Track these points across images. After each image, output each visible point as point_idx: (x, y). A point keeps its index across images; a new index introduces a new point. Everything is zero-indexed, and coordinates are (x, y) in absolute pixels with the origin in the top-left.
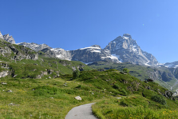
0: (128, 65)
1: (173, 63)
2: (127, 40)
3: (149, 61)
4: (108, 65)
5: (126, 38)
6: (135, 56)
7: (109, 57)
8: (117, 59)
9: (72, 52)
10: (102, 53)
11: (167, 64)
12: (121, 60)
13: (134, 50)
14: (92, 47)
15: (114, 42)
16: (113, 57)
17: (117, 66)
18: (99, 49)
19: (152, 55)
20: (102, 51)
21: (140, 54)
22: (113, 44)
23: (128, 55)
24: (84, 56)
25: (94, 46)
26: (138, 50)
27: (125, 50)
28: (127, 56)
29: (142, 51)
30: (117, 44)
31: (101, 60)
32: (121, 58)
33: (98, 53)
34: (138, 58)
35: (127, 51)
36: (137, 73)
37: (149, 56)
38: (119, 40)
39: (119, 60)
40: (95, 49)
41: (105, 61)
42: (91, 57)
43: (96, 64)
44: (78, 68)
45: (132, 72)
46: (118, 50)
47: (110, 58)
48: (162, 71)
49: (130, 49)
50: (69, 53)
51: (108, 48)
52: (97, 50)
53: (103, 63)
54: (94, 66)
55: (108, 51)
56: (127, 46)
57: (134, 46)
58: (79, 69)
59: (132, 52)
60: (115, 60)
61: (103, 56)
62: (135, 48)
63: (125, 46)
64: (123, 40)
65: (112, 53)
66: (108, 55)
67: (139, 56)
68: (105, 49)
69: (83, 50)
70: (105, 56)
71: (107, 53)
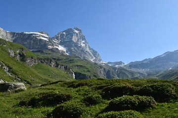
0: (76, 59)
1: (114, 63)
2: (77, 34)
3: (94, 58)
4: (55, 55)
5: (77, 32)
6: (82, 51)
7: (57, 47)
8: (65, 51)
9: (13, 34)
10: (50, 41)
11: (109, 63)
12: (69, 52)
13: (83, 45)
14: (39, 33)
15: (64, 33)
16: (61, 48)
17: (65, 58)
18: (47, 37)
19: (98, 53)
20: (50, 39)
21: (88, 49)
22: (63, 35)
23: (76, 48)
24: (28, 41)
25: (42, 33)
26: (86, 45)
27: (74, 43)
28: (75, 50)
29: (89, 47)
30: (67, 35)
31: (47, 49)
32: (69, 50)
33: (45, 41)
34: (85, 53)
35: (76, 45)
36: (86, 69)
37: (95, 53)
38: (70, 32)
39: (67, 52)
40: (42, 36)
41: (52, 50)
42: (37, 44)
43: (42, 52)
44: (18, 52)
45: (81, 66)
46: (67, 42)
47: (57, 49)
48: (107, 69)
49: (79, 43)
50: (8, 35)
51: (57, 38)
52: (44, 37)
53: (50, 52)
54: (39, 53)
55: (56, 41)
56: (76, 40)
57: (84, 41)
58: (19, 54)
59: (81, 47)
60: (63, 52)
61: (50, 45)
62: (84, 43)
63: (75, 39)
64: (74, 33)
65: (61, 44)
66: (56, 46)
67: (86, 51)
68: (53, 38)
69: (27, 34)
70: (53, 45)
71: (55, 43)
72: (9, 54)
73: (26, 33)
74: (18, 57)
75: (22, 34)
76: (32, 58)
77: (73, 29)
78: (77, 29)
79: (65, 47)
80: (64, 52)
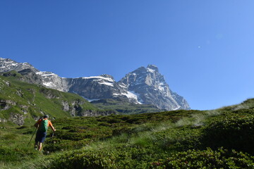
0: (151, 109)
2: (152, 74)
3: (179, 107)
4: (122, 106)
5: (151, 71)
6: (160, 97)
7: (125, 94)
8: (136, 98)
9: (69, 80)
10: (115, 87)
12: (141, 100)
13: (161, 89)
14: (101, 77)
15: (134, 74)
16: (130, 95)
17: (135, 109)
18: (112, 81)
19: (184, 98)
20: (116, 84)
21: (168, 95)
22: (133, 76)
23: (151, 94)
24: (88, 88)
25: (105, 76)
26: (165, 89)
27: (148, 87)
28: (150, 96)
29: (171, 91)
30: (138, 77)
31: (112, 97)
32: (142, 97)
33: (109, 86)
34: (165, 101)
35: (151, 89)
37: (179, 99)
38: (141, 72)
39: (139, 100)
40: (105, 81)
41: (118, 99)
42: (98, 91)
43: (105, 102)
44: (73, 104)
46: (139, 85)
47: (125, 96)
49: (155, 86)
50: (64, 82)
51: (125, 81)
52: (108, 82)
53: (115, 101)
54: (101, 104)
55: (123, 86)
56: (151, 82)
57: (162, 84)
58: (75, 107)
59: (158, 91)
60: (133, 100)
61: (116, 92)
62: (162, 86)
63: (149, 81)
64: (147, 73)
65: (130, 89)
66: (124, 92)
67: (166, 97)
68: (120, 82)
69: (87, 79)
70: (119, 92)
71: (122, 88)
72: (63, 107)
73: (85, 78)
74: (73, 111)
75: (80, 79)
76: (90, 111)
77: (146, 67)
78: (152, 67)
79: (136, 93)
80: (135, 100)
